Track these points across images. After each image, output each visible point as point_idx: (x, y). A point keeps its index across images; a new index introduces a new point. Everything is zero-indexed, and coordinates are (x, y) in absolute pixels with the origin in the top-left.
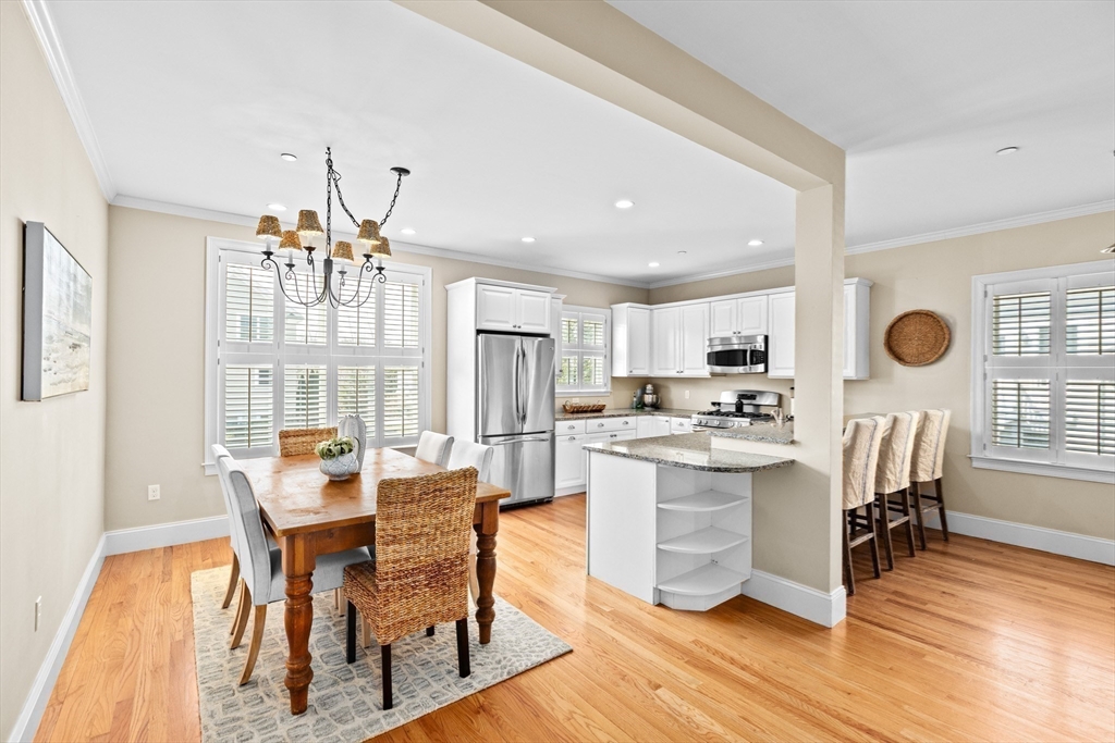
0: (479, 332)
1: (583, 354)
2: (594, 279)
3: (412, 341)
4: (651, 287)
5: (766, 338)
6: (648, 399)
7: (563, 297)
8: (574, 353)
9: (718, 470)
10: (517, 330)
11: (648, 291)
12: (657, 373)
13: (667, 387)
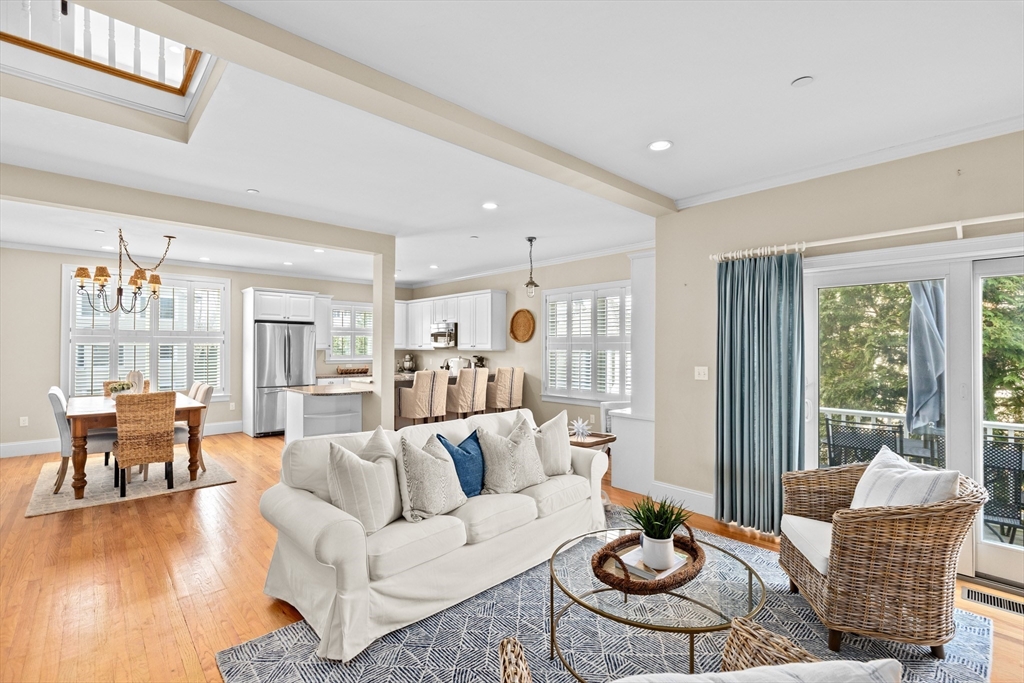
0: (256, 321)
1: (355, 334)
2: (364, 283)
3: (217, 327)
4: (414, 287)
5: (456, 325)
6: (407, 365)
7: (332, 296)
8: (348, 334)
9: (318, 395)
10: (286, 320)
11: (413, 290)
12: (416, 347)
13: (422, 357)
